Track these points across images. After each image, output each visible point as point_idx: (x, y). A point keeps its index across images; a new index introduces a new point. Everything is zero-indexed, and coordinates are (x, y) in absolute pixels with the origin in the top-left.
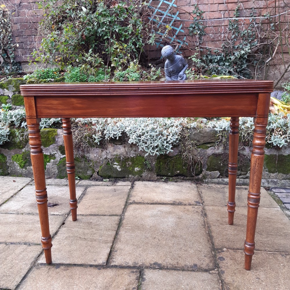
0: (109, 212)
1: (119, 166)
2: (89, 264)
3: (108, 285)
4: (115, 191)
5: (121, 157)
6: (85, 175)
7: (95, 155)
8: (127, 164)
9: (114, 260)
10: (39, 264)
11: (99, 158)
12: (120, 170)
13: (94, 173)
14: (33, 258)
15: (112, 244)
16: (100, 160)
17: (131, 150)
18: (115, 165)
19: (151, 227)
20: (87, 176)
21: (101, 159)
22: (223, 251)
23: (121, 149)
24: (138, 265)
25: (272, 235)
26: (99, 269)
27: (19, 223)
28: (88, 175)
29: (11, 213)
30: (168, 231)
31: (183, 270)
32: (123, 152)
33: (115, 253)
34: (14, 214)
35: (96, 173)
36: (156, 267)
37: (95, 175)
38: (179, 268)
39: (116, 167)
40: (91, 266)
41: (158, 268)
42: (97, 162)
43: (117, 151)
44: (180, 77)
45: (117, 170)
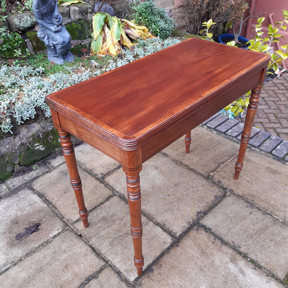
0: (99, 197)
1: (41, 146)
2: (165, 249)
3: (201, 250)
4: (66, 174)
5: (39, 135)
6: (4, 174)
7: (8, 147)
8: (49, 139)
9: (174, 231)
10: (134, 281)
11: (14, 147)
12: (43, 149)
13: (15, 167)
14: (121, 283)
15: (152, 222)
16: (16, 150)
17: (47, 123)
18: (36, 146)
19: (152, 188)
20: (8, 174)
21: (16, 148)
22: (213, 176)
23: (36, 127)
24: (192, 223)
25: (214, 147)
26: (178, 246)
27: (40, 270)
28: (8, 172)
29: (7, 270)
30: (167, 183)
31: (216, 205)
32: (39, 128)
33: (166, 226)
34: (10, 267)
35: (18, 165)
36: (202, 215)
37: (17, 168)
38: (212, 205)
39: (38, 149)
40: (169, 249)
41: (203, 215)
42: (13, 153)
43: (32, 131)
44: (57, 19)
45: (41, 150)
